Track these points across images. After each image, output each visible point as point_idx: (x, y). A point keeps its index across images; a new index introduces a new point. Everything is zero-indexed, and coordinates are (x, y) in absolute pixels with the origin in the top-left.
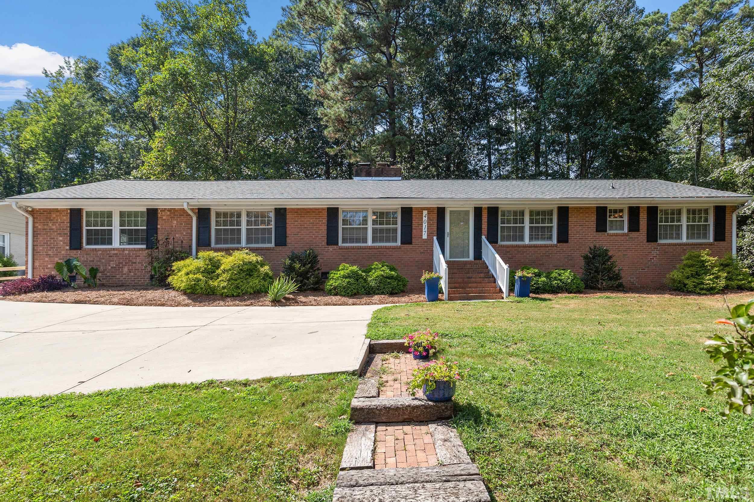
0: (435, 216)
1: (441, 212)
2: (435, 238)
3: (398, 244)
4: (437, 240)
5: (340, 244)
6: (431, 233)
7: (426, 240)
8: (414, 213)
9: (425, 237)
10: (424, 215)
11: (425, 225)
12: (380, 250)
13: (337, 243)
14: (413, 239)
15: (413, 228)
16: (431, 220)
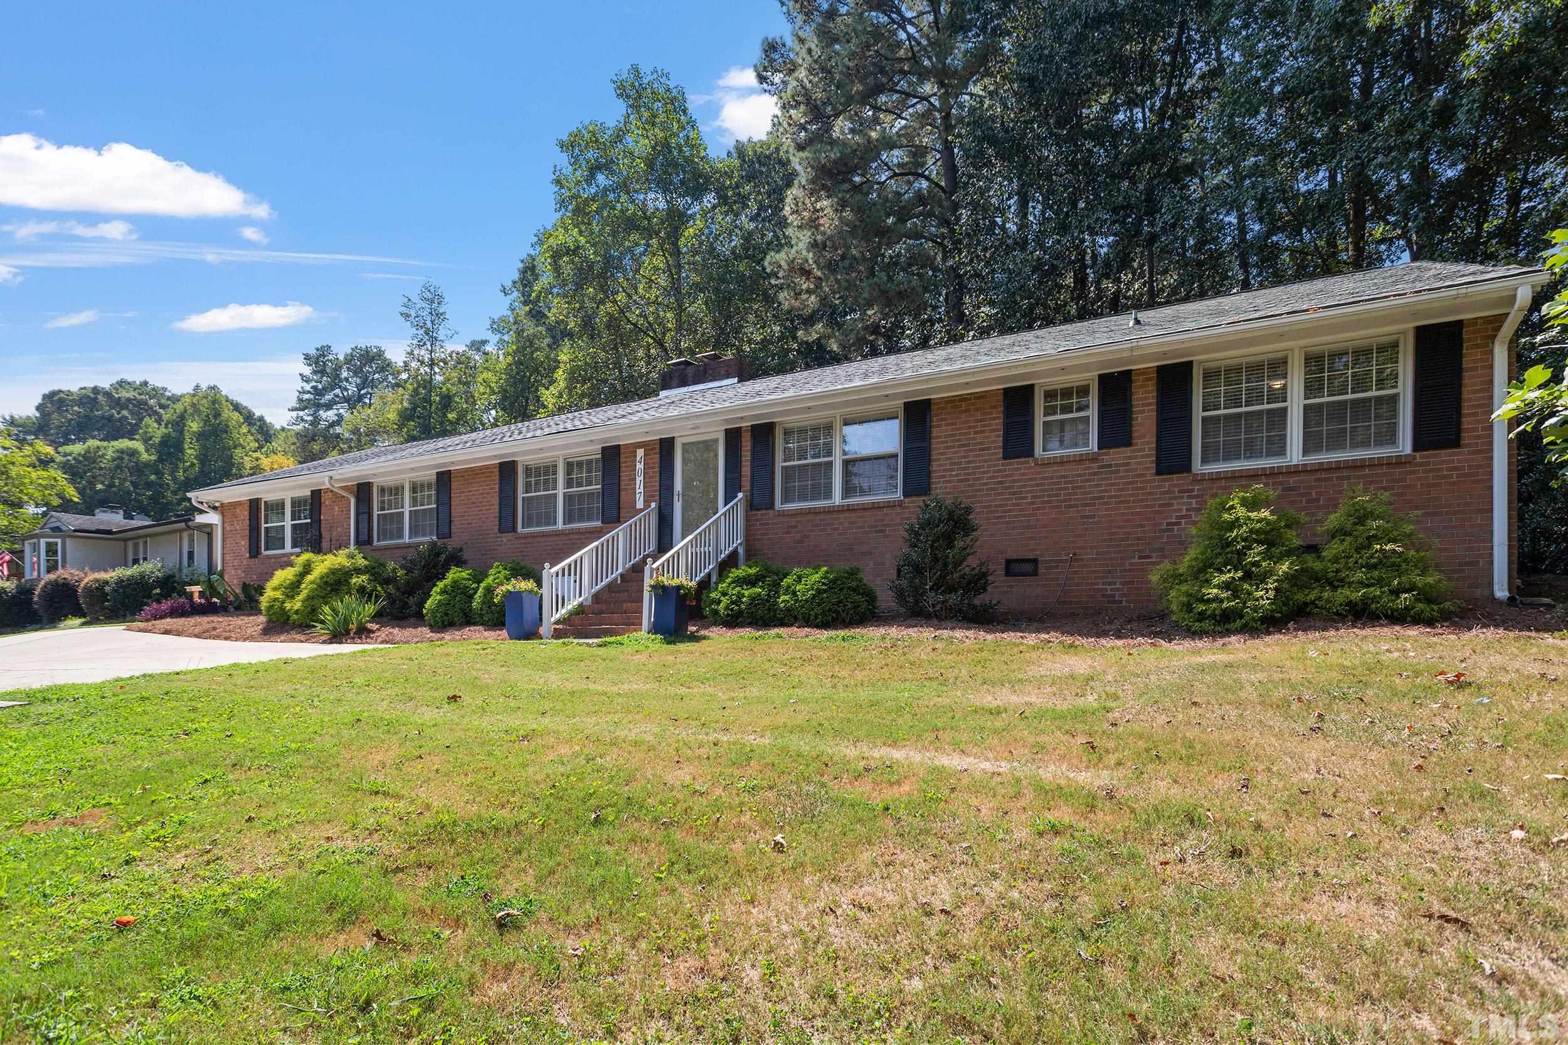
0: (656, 458)
1: (666, 447)
2: (653, 505)
3: (599, 524)
4: (660, 509)
5: (520, 529)
6: (651, 496)
7: (642, 510)
8: (622, 456)
9: (640, 504)
10: (638, 459)
11: (640, 479)
12: (572, 536)
13: (514, 529)
14: (622, 511)
15: (622, 487)
16: (650, 468)
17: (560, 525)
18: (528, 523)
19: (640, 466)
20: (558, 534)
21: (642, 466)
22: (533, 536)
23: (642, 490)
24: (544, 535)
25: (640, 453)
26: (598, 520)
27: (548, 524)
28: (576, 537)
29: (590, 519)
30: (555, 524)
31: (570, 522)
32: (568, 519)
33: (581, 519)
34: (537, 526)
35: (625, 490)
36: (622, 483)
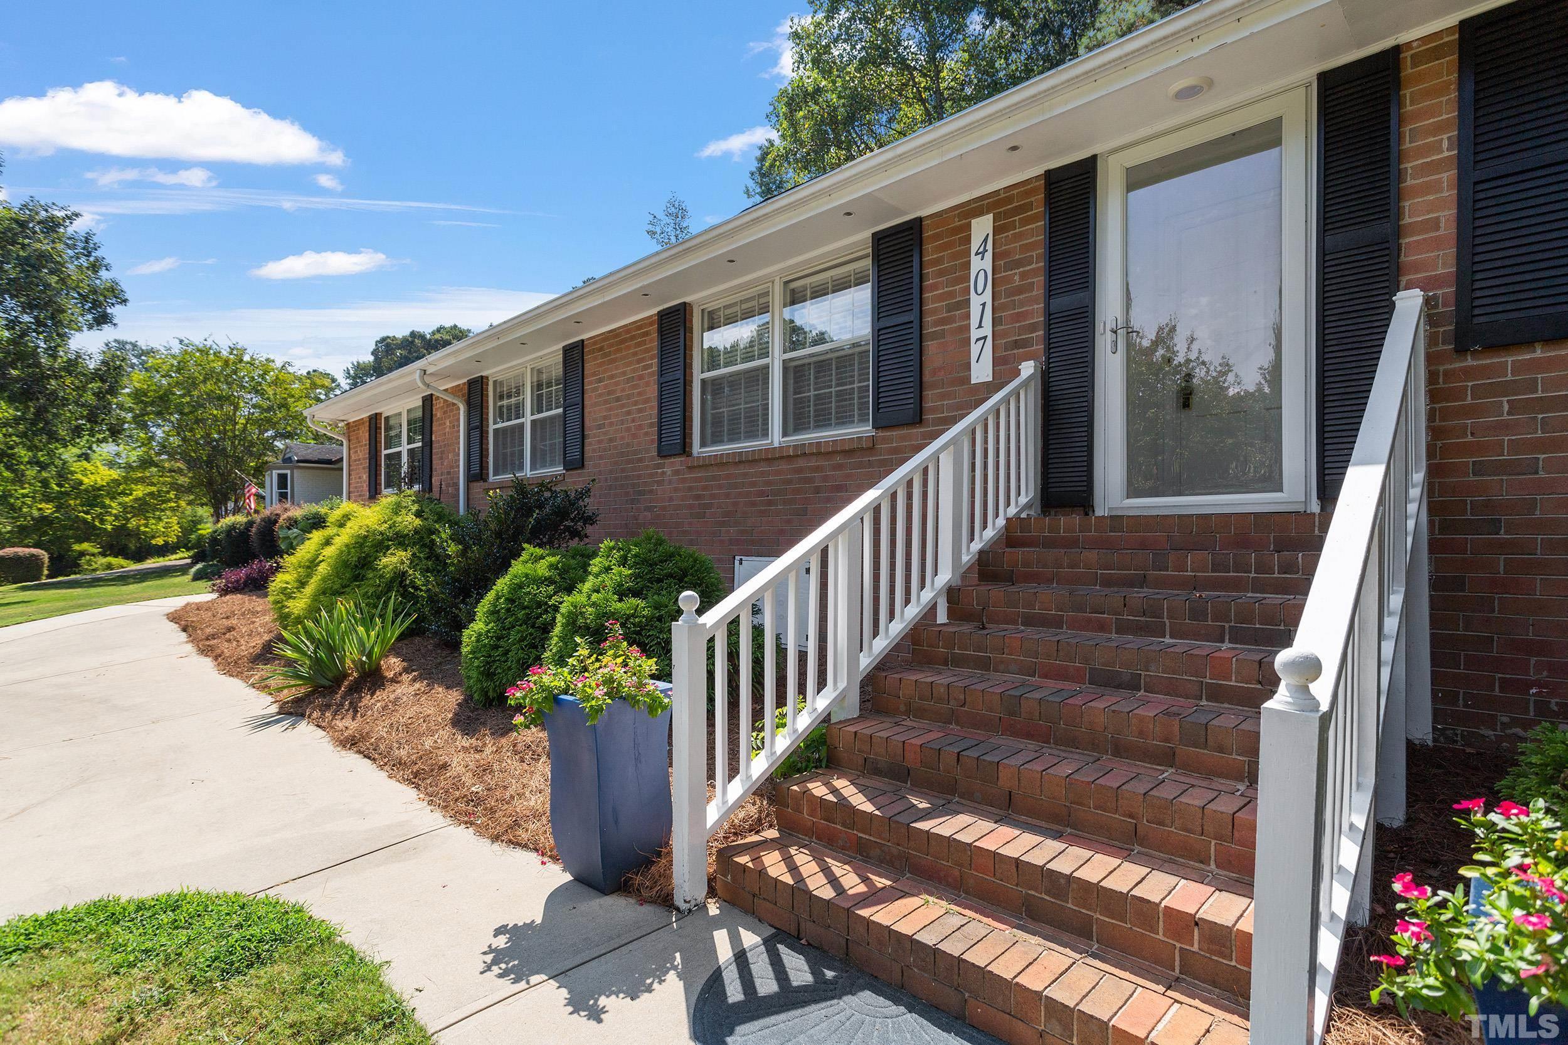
0: (1035, 232)
2: (1027, 369)
3: (865, 429)
4: (1047, 380)
5: (696, 449)
6: (1017, 344)
7: (990, 388)
8: (928, 247)
9: (981, 371)
10: (975, 245)
11: (980, 302)
12: (801, 463)
13: (684, 448)
14: (929, 393)
15: (929, 330)
16: (1010, 266)
17: (776, 437)
18: (712, 436)
19: (981, 265)
20: (771, 457)
21: (987, 263)
22: (719, 462)
23: (987, 330)
24: (741, 460)
25: (982, 227)
26: (863, 419)
27: (751, 435)
28: (813, 463)
29: (844, 419)
30: (765, 434)
31: (799, 427)
32: (795, 421)
33: (822, 421)
34: (731, 440)
35: (935, 336)
36: (928, 319)
